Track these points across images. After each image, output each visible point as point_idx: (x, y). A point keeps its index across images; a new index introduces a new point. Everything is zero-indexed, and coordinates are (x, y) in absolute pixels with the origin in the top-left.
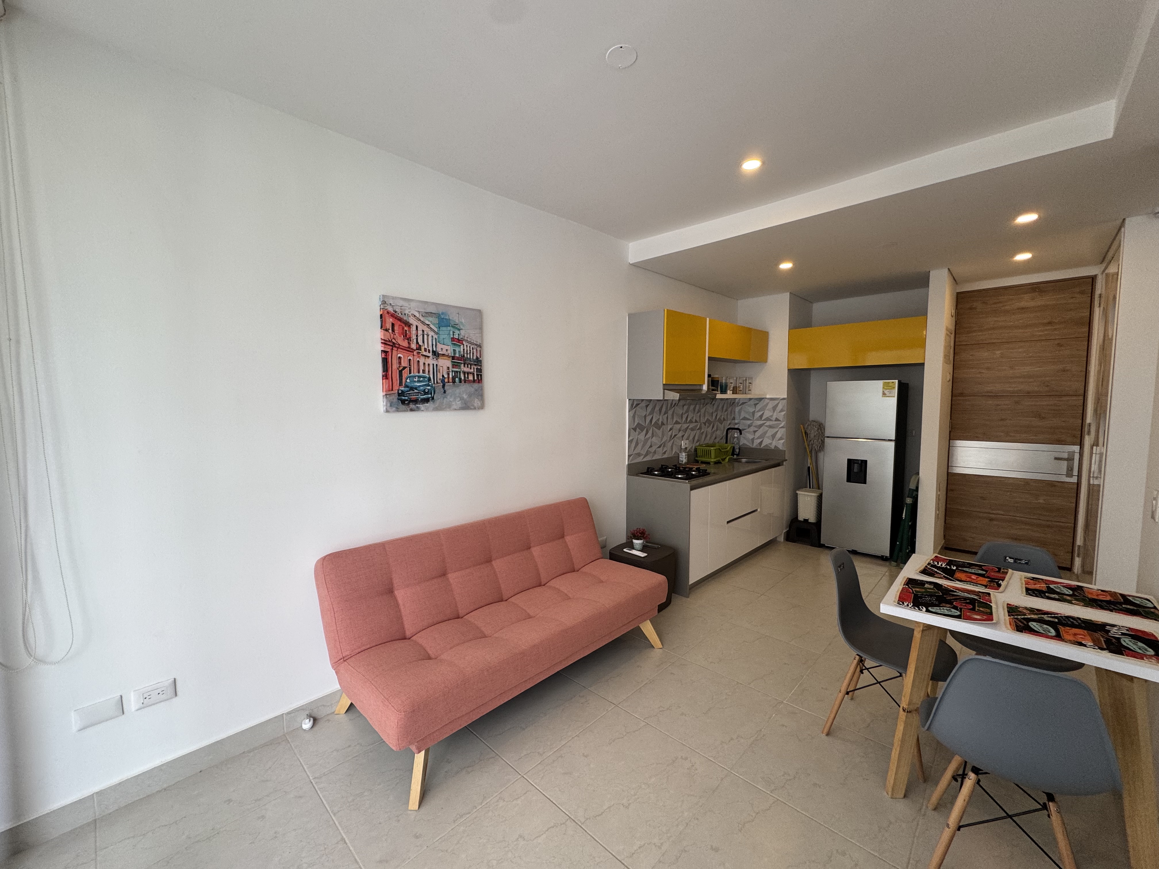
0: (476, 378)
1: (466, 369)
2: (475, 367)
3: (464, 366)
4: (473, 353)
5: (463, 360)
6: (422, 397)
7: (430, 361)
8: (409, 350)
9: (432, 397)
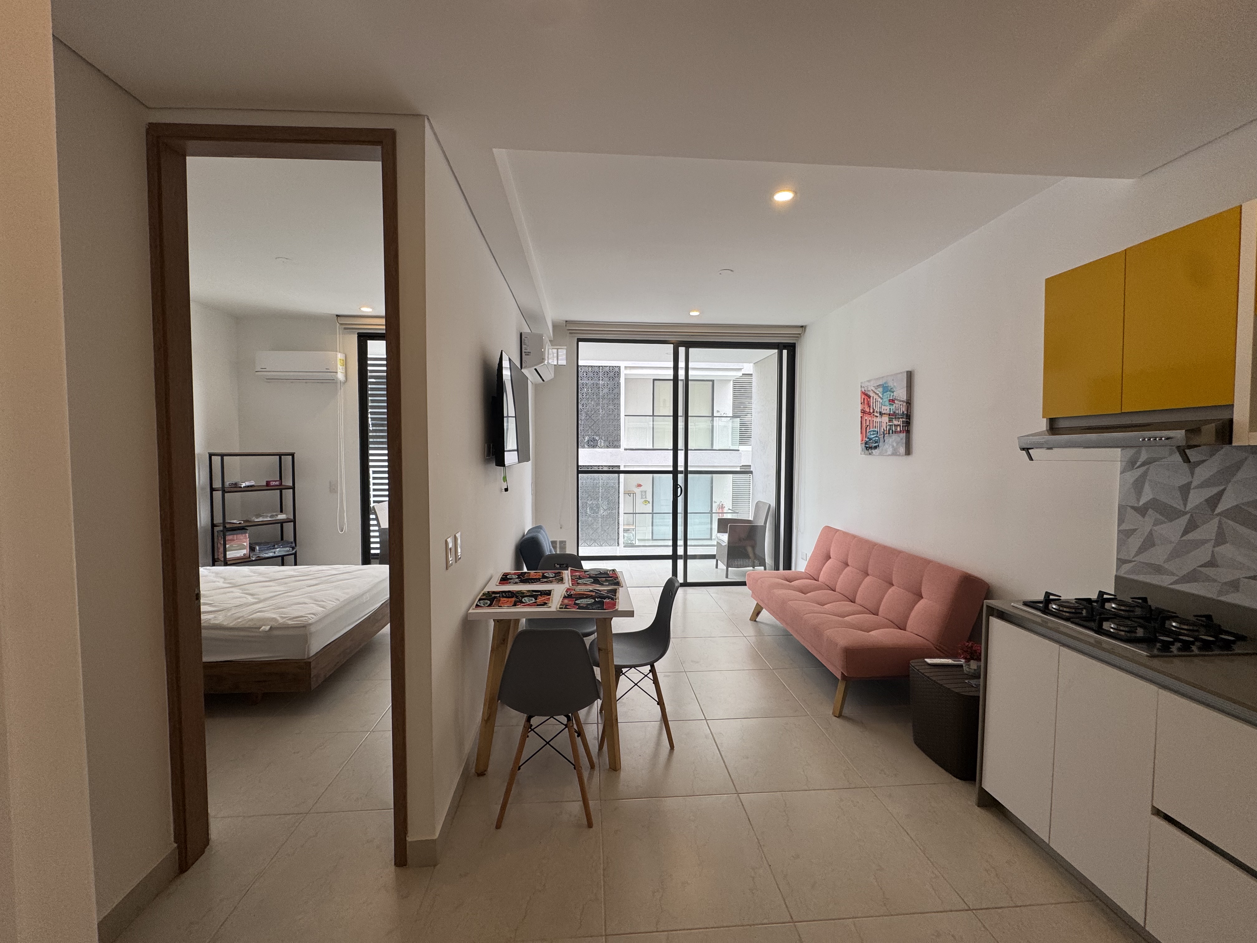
7: (878, 420)
8: (869, 413)
9: (878, 445)
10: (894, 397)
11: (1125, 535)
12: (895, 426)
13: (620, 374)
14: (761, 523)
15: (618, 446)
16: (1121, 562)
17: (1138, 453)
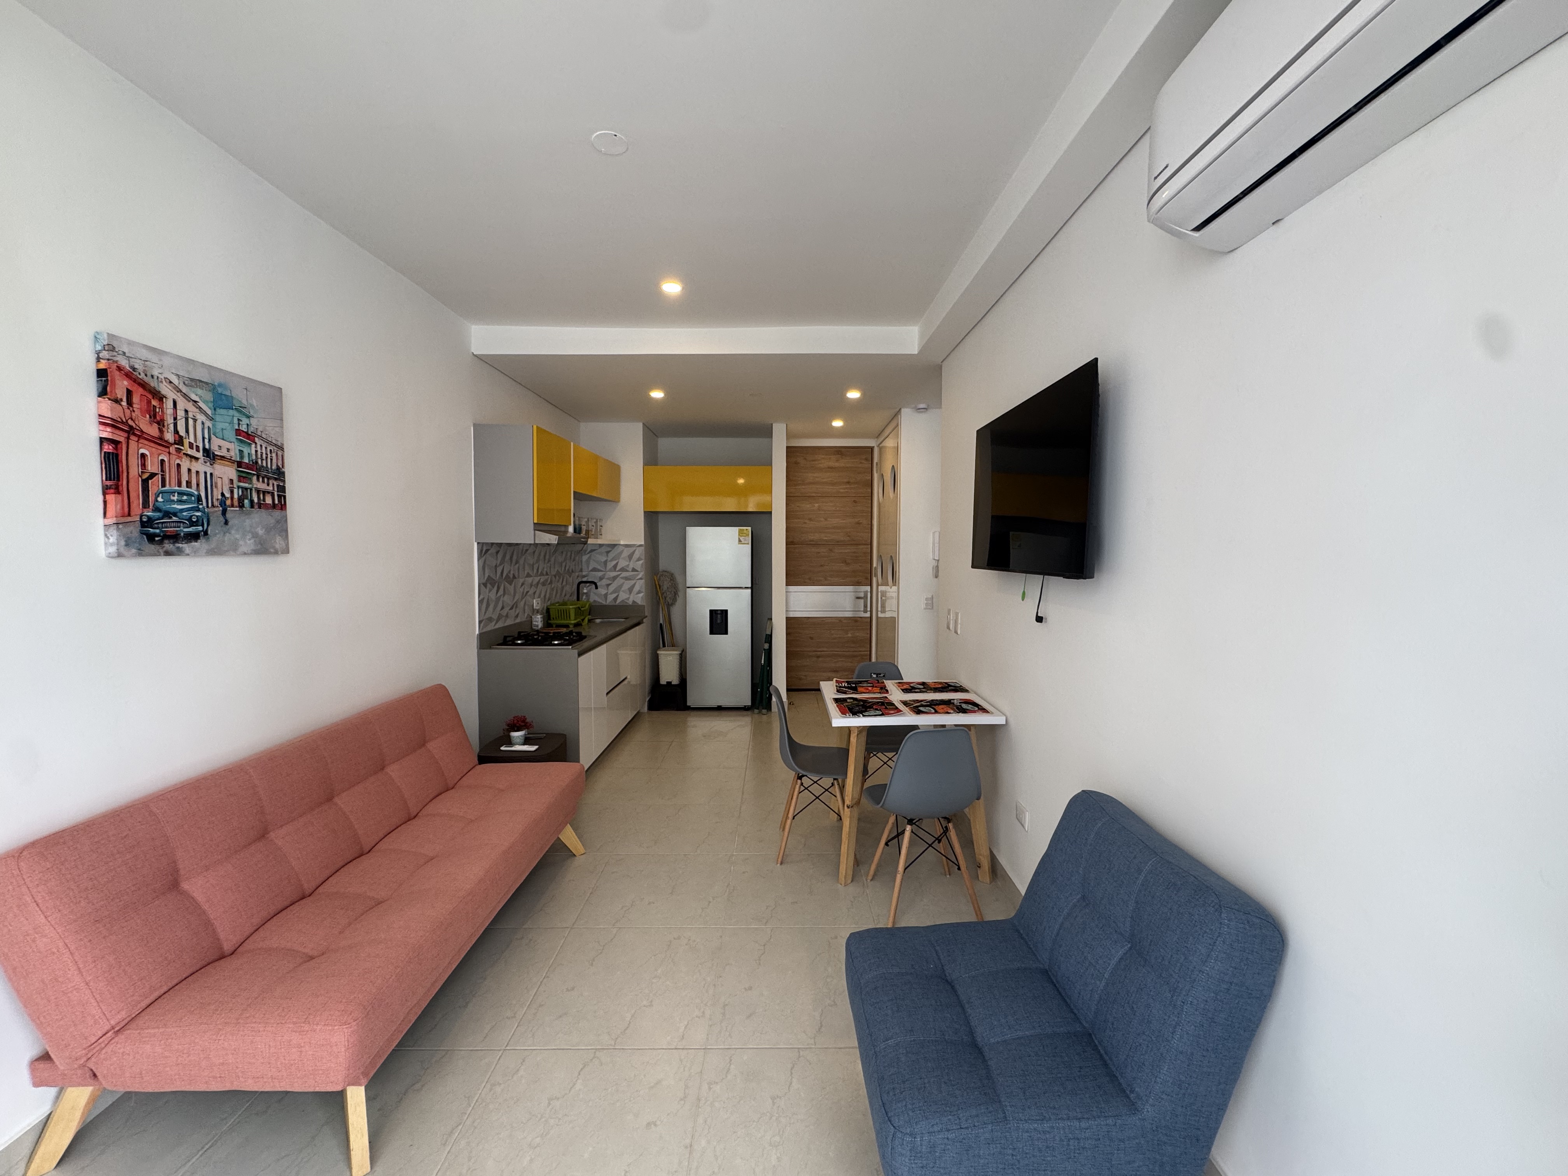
0: (276, 502)
1: (262, 486)
2: (276, 483)
3: (258, 480)
4: (271, 459)
5: (255, 469)
6: (186, 530)
7: (200, 467)
8: (161, 443)
9: (204, 532)
10: (251, 429)
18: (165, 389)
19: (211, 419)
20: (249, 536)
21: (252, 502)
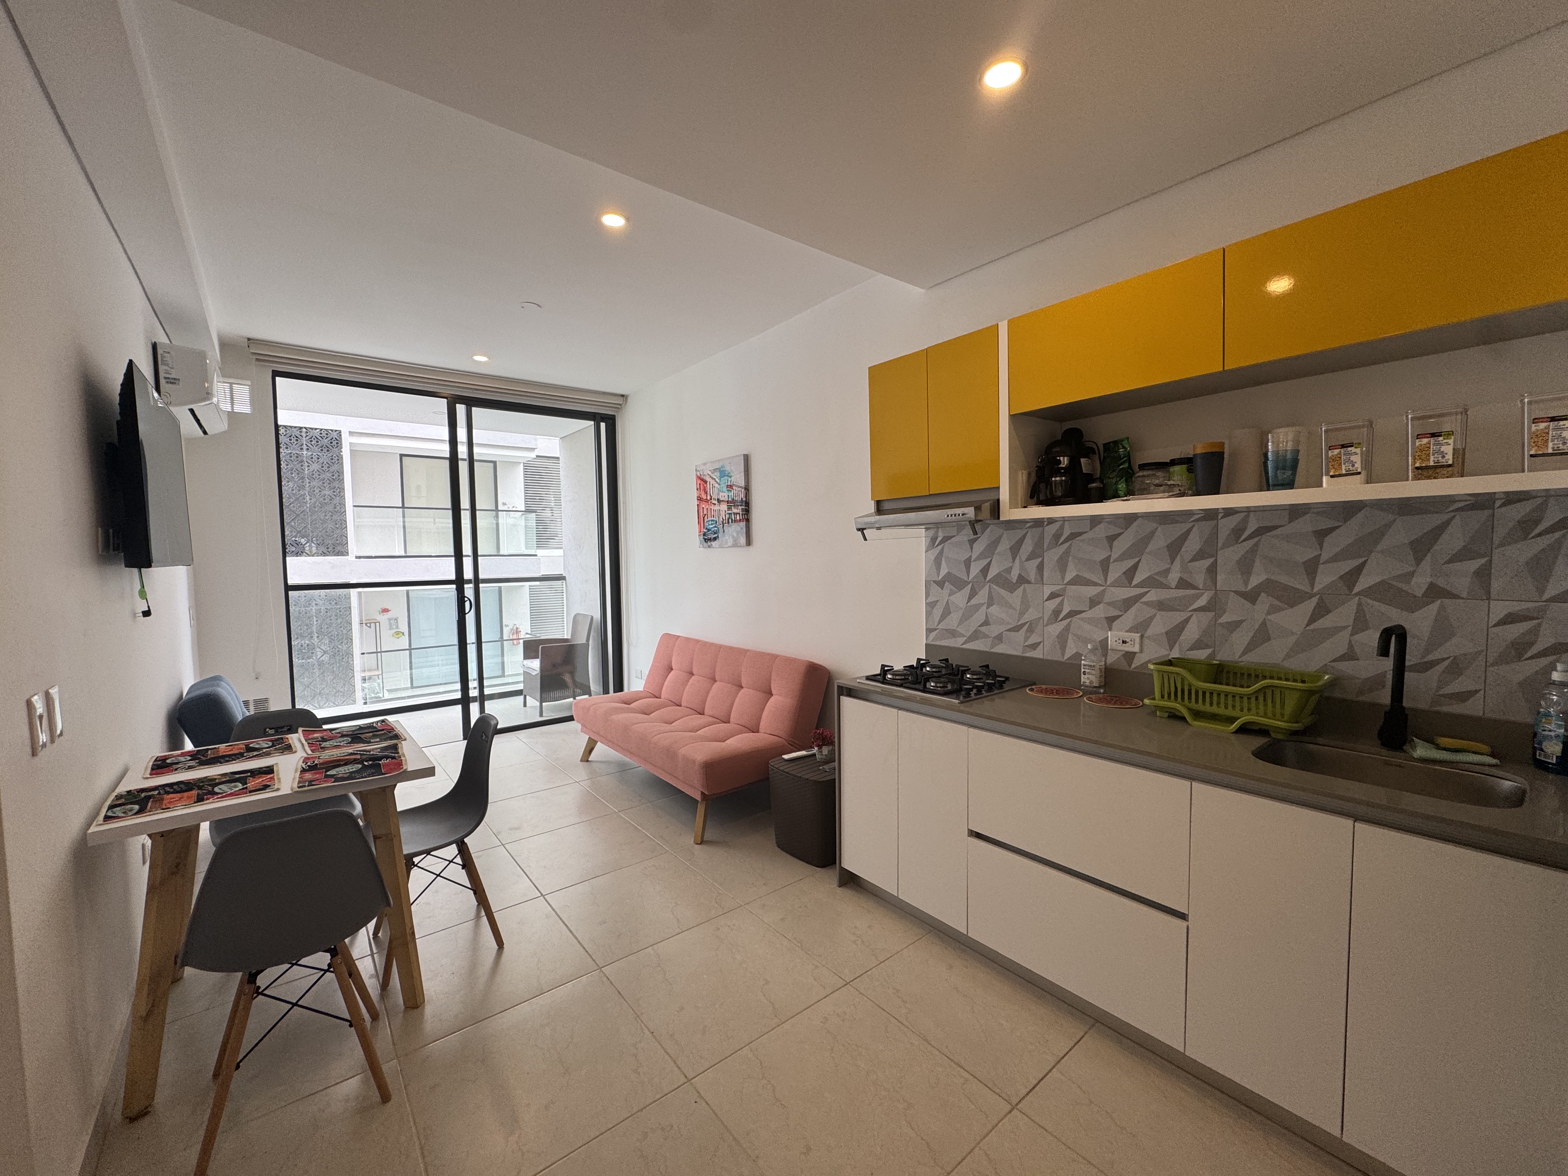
7: (716, 508)
8: (707, 501)
9: (718, 536)
10: (732, 483)
11: (931, 606)
12: (734, 514)
13: (341, 442)
14: (582, 640)
15: (345, 553)
16: (929, 631)
17: (937, 532)
18: (708, 479)
19: (719, 484)
20: (731, 537)
21: (732, 519)
